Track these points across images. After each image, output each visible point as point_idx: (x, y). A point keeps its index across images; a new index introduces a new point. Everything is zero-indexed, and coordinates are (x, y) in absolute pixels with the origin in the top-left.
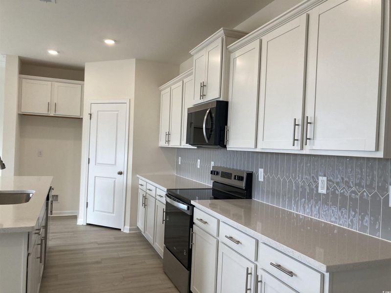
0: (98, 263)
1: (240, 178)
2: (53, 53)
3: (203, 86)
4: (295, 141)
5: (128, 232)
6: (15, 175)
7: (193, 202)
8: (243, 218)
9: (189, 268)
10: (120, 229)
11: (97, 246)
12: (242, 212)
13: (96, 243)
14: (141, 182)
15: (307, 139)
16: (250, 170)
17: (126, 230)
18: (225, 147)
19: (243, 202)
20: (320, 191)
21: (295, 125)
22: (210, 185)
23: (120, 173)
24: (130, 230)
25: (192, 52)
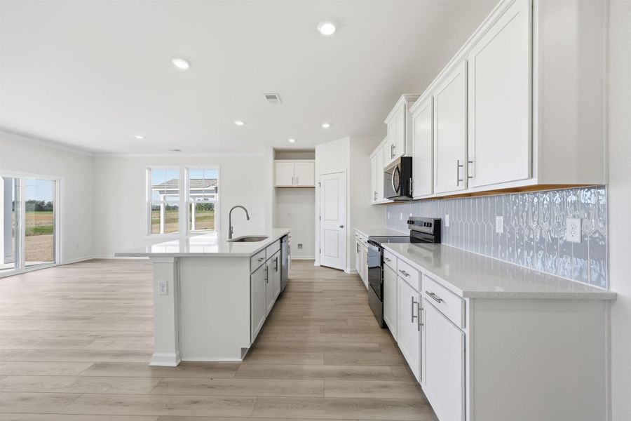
0: (321, 292)
1: (429, 225)
2: (292, 141)
3: (393, 147)
4: (460, 182)
5: (349, 273)
6: (273, 227)
7: (382, 245)
8: (433, 261)
9: (382, 299)
10: (343, 271)
11: (323, 281)
12: (431, 255)
13: (323, 279)
14: (357, 234)
15: (468, 177)
16: (438, 217)
17: (348, 271)
18: (411, 196)
19: (432, 246)
20: (497, 231)
21: (459, 166)
22: (408, 234)
23: (342, 227)
24: (351, 271)
25: (386, 122)
